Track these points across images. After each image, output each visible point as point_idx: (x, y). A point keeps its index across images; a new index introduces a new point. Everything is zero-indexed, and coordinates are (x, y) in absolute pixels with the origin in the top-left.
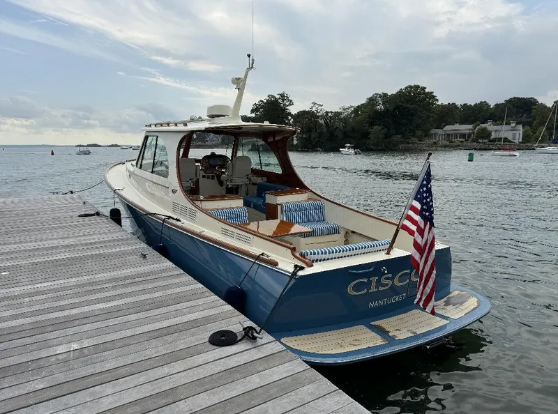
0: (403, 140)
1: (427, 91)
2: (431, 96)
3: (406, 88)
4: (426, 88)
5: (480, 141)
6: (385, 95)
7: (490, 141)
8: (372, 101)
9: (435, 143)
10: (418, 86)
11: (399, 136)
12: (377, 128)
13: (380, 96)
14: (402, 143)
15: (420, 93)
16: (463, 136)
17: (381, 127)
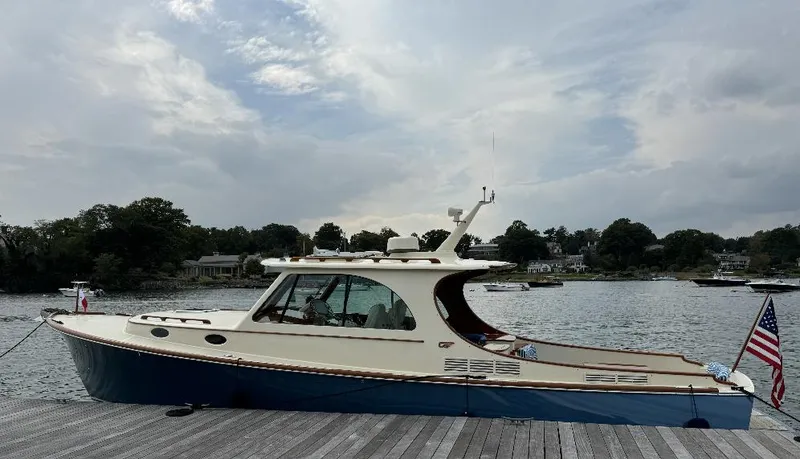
0: (147, 275)
1: (174, 207)
2: (179, 215)
3: (143, 201)
4: (171, 204)
5: (253, 276)
6: (113, 208)
7: (263, 277)
8: (91, 216)
9: (193, 280)
10: (160, 201)
11: (139, 269)
12: (104, 256)
13: (106, 210)
14: (145, 279)
15: (163, 209)
16: (227, 270)
17: (112, 256)
